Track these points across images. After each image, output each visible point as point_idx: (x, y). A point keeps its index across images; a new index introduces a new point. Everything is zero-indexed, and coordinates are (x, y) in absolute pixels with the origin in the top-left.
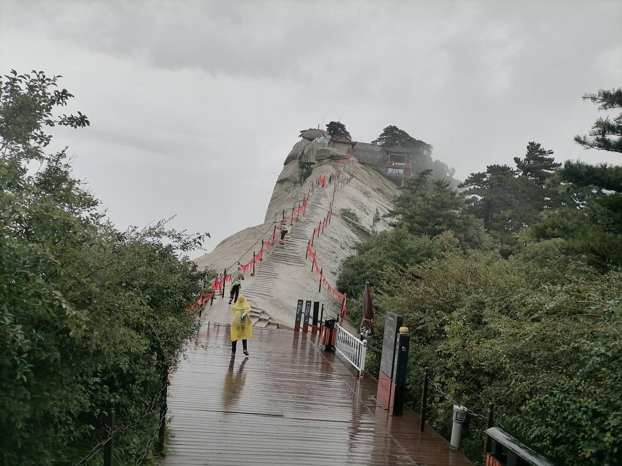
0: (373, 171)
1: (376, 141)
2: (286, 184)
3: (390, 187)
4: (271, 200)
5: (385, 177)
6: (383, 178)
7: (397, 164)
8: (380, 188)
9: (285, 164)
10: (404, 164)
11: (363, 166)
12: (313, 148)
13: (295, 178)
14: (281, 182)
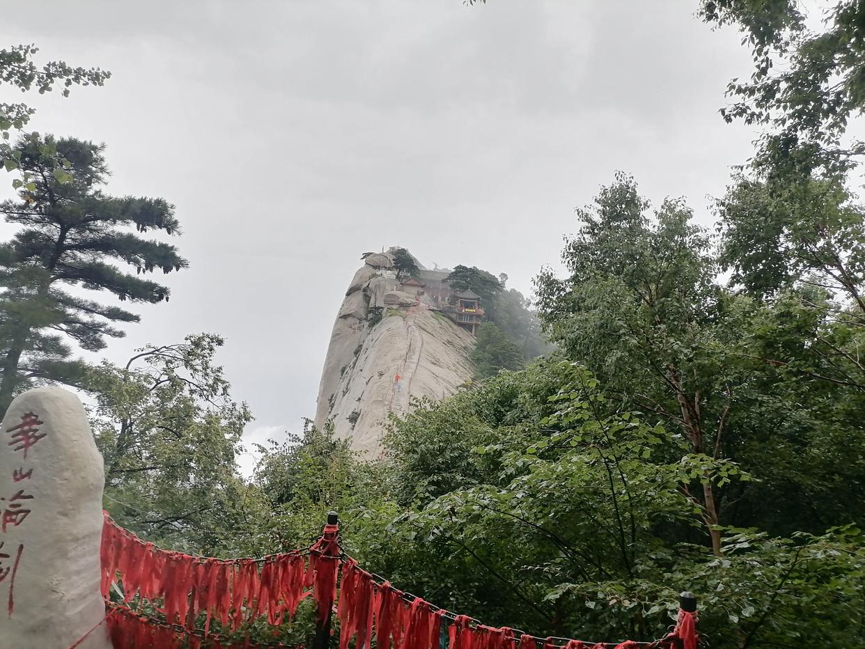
0: (443, 317)
1: (447, 279)
2: (350, 320)
3: (461, 335)
4: (332, 337)
5: (455, 323)
6: (453, 326)
7: (467, 310)
8: (451, 340)
9: (348, 294)
10: (474, 311)
11: (432, 313)
12: (379, 284)
13: (360, 315)
14: (344, 317)
